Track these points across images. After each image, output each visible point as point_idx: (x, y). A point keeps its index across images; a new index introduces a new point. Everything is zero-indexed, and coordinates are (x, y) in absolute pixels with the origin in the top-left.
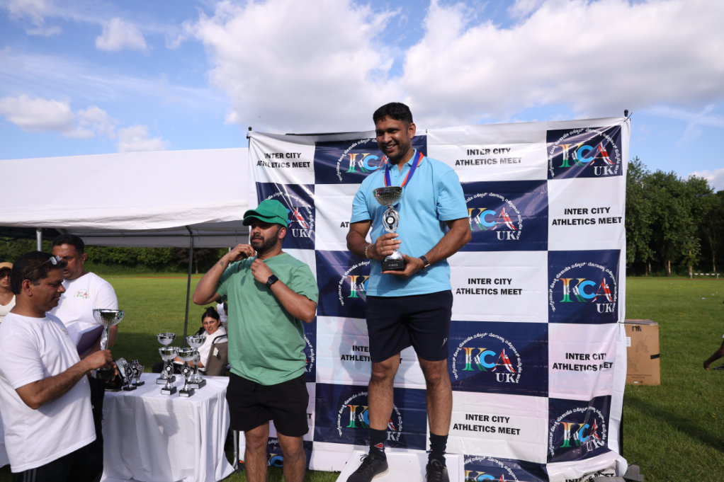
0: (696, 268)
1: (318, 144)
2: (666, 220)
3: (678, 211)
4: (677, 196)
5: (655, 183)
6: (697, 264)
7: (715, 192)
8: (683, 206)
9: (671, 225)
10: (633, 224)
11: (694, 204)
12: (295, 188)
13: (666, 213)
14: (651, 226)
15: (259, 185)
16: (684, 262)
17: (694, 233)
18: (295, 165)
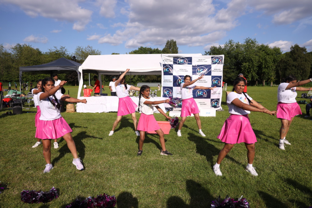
0: (274, 83)
1: (174, 58)
2: (264, 64)
3: (268, 61)
4: (268, 54)
5: (260, 49)
6: (274, 81)
7: (283, 53)
8: (270, 59)
9: (265, 66)
10: (251, 65)
11: (274, 58)
12: (170, 65)
13: (264, 62)
14: (258, 66)
15: (163, 64)
16: (269, 80)
17: (274, 69)
18: (170, 61)
